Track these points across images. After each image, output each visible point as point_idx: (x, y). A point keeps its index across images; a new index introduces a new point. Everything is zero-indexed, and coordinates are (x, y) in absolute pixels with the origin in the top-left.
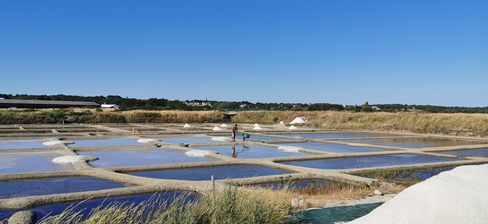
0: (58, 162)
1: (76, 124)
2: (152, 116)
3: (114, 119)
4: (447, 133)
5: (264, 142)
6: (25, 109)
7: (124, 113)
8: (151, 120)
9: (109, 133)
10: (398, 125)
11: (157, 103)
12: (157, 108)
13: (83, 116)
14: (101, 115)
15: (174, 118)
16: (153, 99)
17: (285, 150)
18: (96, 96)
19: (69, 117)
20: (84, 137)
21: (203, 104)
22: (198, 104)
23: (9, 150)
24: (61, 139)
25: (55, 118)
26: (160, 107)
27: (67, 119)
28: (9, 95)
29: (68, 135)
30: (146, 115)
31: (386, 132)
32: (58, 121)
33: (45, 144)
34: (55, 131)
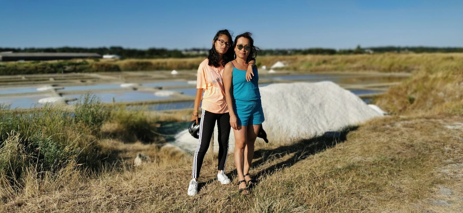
0: (42, 102)
1: (74, 73)
2: (144, 64)
6: (32, 61)
7: (118, 62)
9: (98, 80)
13: (80, 66)
14: (97, 65)
15: (164, 65)
19: (67, 67)
20: (74, 83)
24: (54, 86)
25: (55, 68)
27: (66, 69)
29: (62, 83)
31: (355, 73)
32: (57, 71)
34: (52, 80)
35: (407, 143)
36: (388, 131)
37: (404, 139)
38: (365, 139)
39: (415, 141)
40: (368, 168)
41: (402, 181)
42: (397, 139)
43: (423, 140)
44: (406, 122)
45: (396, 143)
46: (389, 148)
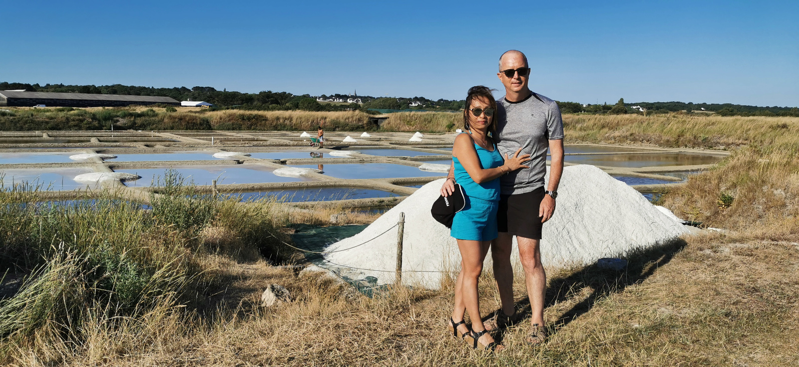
0: (81, 180)
1: (132, 131)
2: (252, 119)
3: (192, 123)
4: (711, 147)
5: (405, 159)
6: (58, 107)
7: (209, 114)
8: (251, 125)
9: (175, 144)
10: (637, 134)
11: (272, 99)
12: (269, 107)
13: (143, 118)
14: (171, 117)
15: (287, 122)
16: (265, 92)
17: (427, 169)
18: (175, 88)
19: (120, 119)
20: (134, 149)
21: (350, 101)
22: (341, 100)
23: (16, 165)
24: (98, 152)
25: (99, 121)
26: (274, 105)
27: (118, 124)
28: (34, 85)
29: (112, 146)
30: (242, 117)
31: (617, 146)
32: (103, 126)
33: (72, 157)
34: (94, 141)
35: (746, 283)
36: (710, 261)
37: (739, 276)
38: (673, 274)
39: (759, 281)
40: (689, 330)
41: (751, 356)
42: (728, 277)
43: (774, 279)
44: (738, 245)
45: (726, 283)
46: (718, 293)
